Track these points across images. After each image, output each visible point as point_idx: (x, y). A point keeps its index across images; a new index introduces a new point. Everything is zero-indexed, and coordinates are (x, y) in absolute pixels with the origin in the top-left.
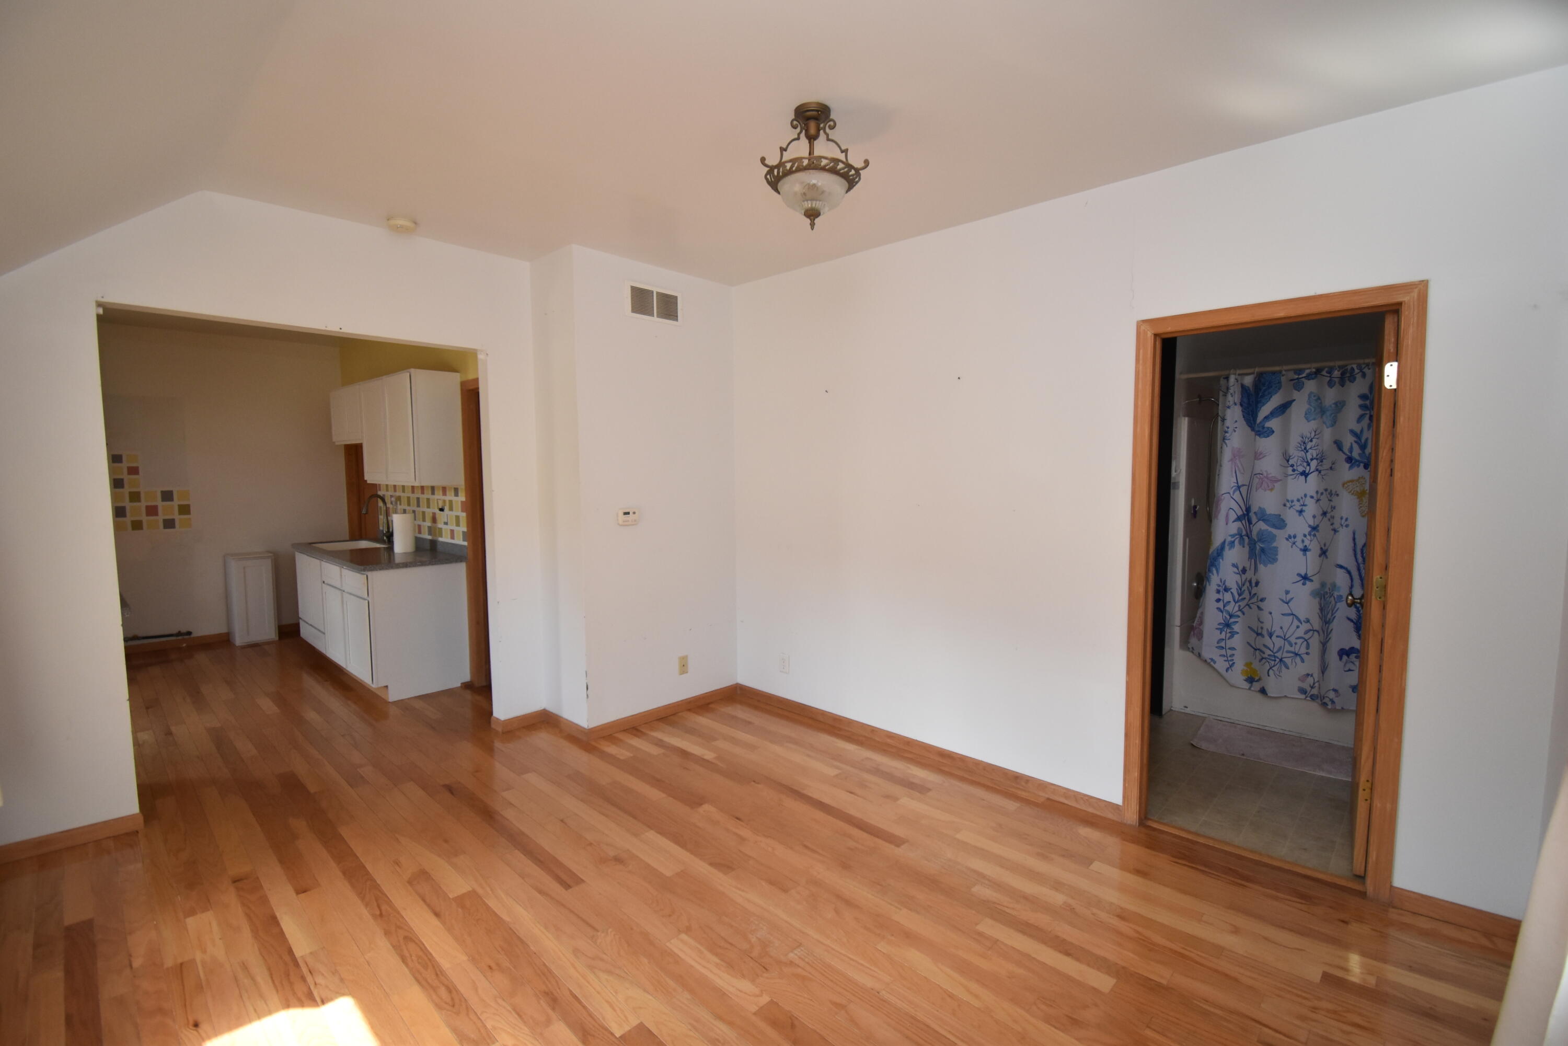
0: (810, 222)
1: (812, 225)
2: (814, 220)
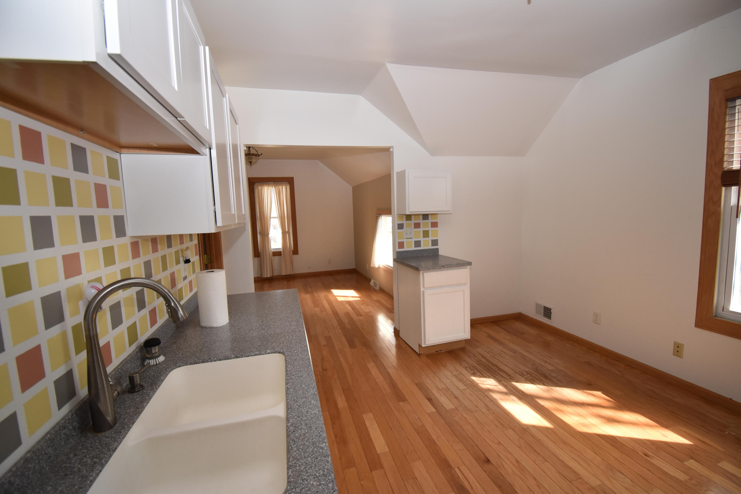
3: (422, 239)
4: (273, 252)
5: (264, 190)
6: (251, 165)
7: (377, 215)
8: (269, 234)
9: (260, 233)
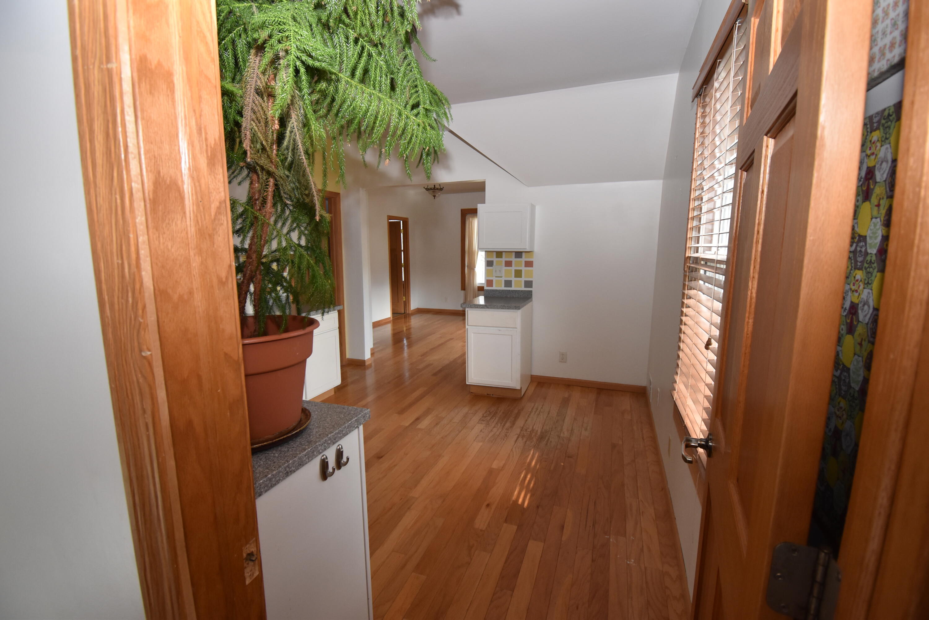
3: (513, 279)
6: (434, 198)
8: (475, 268)
9: (467, 267)
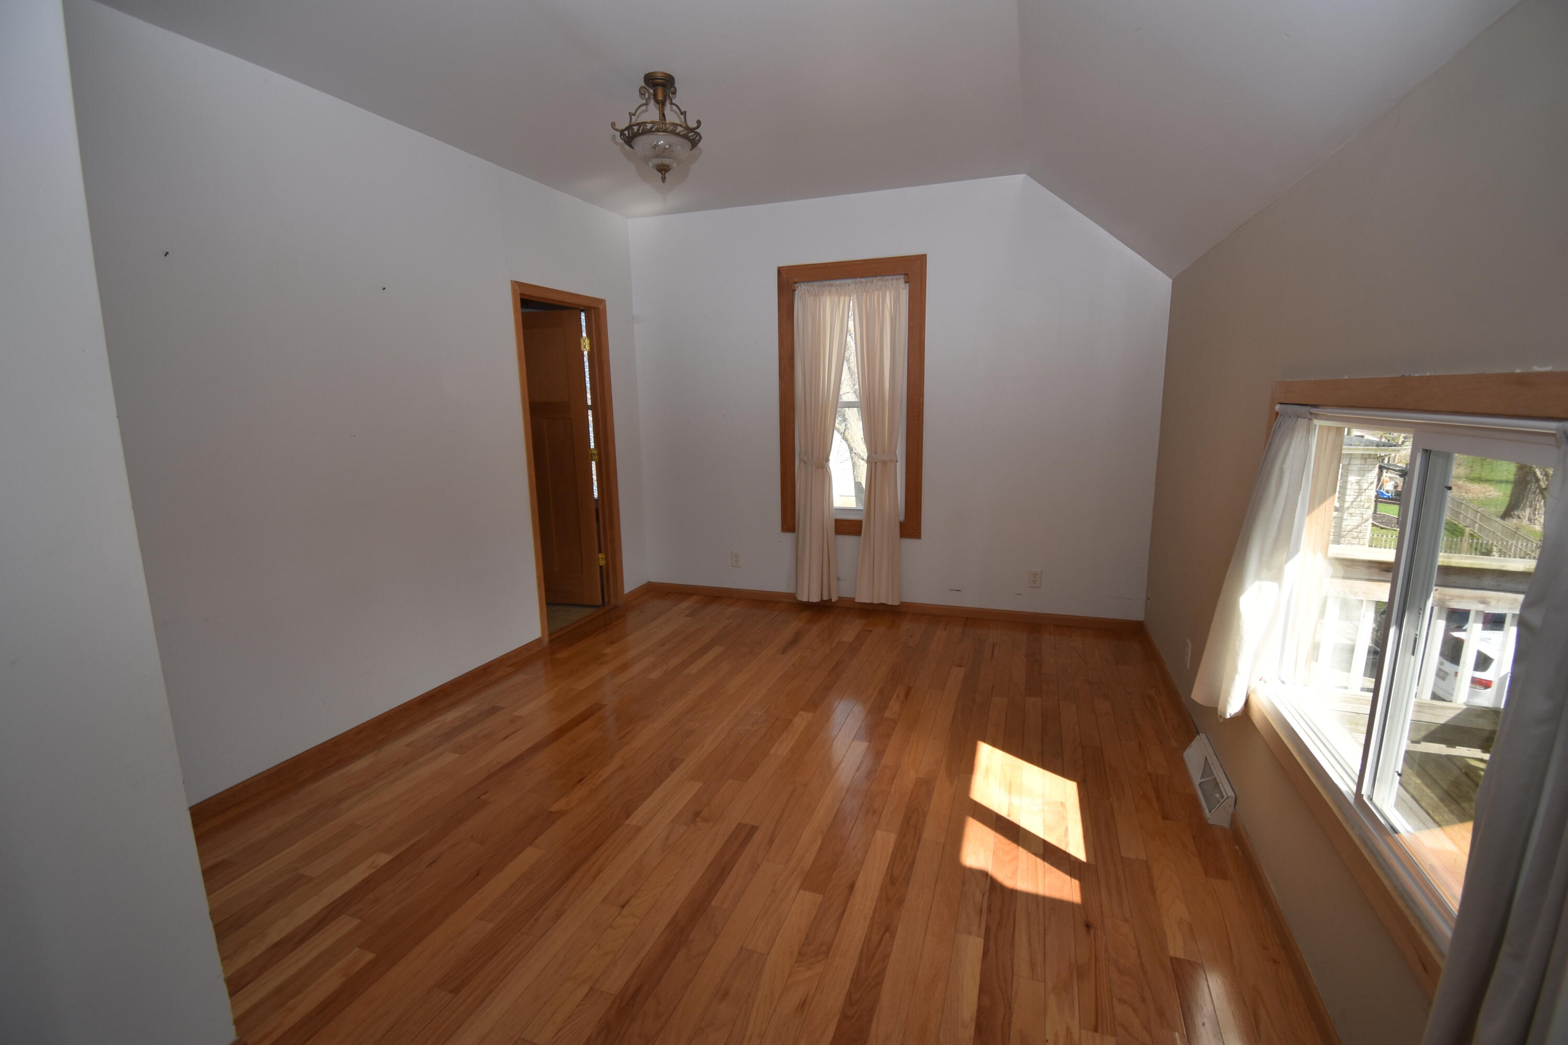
0: (661, 175)
1: (664, 179)
2: (665, 174)
4: (837, 521)
5: (822, 306)
7: (1278, 407)
8: (827, 460)
9: (800, 457)
